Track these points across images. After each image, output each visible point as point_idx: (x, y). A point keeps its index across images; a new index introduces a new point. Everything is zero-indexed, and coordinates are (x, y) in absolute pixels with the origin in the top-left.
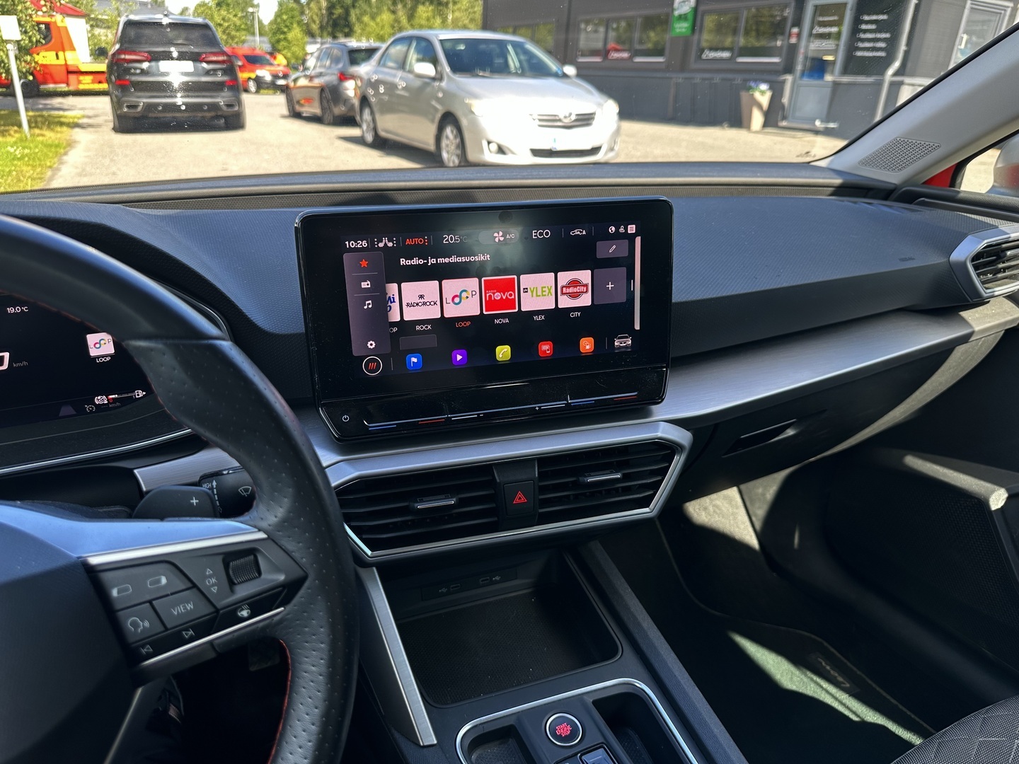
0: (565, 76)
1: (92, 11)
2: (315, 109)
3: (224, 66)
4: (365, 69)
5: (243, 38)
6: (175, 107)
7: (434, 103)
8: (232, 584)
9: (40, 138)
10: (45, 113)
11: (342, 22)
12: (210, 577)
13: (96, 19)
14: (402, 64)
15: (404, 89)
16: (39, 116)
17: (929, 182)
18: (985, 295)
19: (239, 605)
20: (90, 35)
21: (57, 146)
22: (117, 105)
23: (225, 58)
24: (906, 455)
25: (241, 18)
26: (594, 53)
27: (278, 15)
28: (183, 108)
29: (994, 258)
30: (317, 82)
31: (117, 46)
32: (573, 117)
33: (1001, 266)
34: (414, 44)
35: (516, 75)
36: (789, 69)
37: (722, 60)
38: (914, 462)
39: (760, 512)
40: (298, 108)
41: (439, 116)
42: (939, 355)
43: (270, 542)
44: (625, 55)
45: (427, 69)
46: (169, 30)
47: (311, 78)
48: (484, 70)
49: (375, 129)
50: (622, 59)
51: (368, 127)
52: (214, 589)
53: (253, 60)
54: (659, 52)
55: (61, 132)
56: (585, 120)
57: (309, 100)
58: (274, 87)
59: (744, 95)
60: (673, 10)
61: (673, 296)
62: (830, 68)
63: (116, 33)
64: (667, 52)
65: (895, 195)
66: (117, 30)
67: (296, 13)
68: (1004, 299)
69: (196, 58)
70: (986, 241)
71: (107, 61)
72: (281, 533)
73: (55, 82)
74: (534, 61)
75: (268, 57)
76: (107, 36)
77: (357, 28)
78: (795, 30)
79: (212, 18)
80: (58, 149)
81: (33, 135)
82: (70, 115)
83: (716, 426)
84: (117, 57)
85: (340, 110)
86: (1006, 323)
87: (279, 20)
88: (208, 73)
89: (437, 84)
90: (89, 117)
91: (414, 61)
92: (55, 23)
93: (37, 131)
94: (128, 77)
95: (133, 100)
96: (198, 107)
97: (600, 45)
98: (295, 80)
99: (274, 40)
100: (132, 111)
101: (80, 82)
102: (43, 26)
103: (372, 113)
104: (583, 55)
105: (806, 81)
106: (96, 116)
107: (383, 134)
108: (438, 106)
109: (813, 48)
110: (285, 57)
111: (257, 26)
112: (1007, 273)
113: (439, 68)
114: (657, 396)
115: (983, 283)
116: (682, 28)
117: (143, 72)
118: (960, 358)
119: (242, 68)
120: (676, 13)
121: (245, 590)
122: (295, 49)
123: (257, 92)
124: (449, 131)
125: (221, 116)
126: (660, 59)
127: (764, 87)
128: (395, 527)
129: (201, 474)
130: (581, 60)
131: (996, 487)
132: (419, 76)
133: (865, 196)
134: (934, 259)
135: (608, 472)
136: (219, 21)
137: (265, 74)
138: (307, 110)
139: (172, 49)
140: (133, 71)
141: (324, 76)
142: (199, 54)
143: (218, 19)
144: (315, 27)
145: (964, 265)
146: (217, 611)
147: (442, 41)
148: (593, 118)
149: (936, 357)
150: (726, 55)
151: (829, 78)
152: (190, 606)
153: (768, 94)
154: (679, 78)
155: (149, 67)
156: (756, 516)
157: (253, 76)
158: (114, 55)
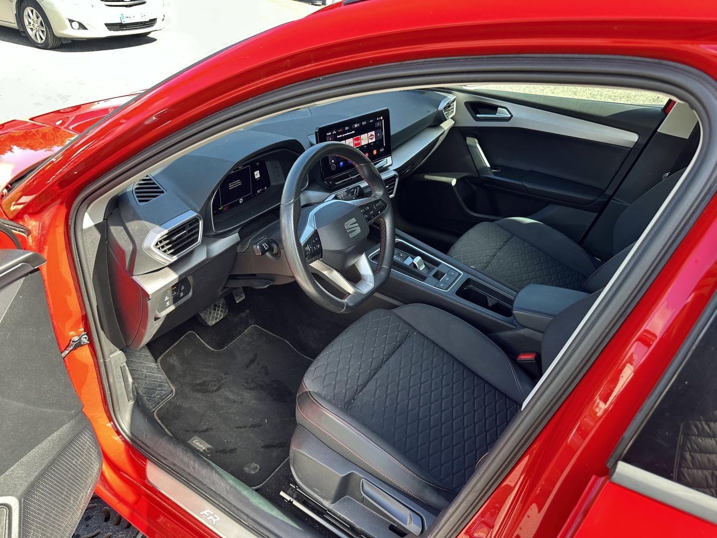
18: (446, 118)
24: (424, 175)
29: (448, 107)
38: (428, 177)
68: (450, 119)
70: (447, 102)
115: (446, 115)
131: (452, 178)
134: (434, 110)
145: (442, 110)
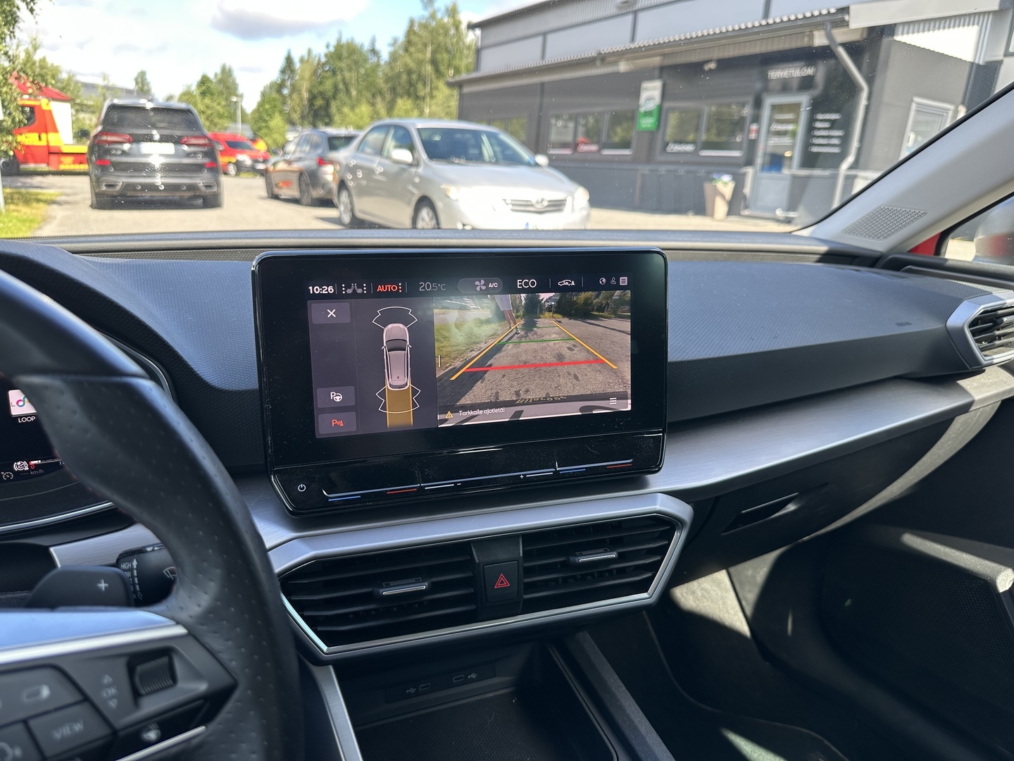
0: (537, 165)
1: (78, 97)
2: (294, 192)
3: (205, 149)
4: (343, 155)
5: (226, 125)
6: (153, 188)
7: (411, 188)
8: (137, 695)
9: (15, 214)
10: (23, 191)
11: (323, 113)
12: (109, 686)
13: (81, 105)
14: (380, 151)
15: (381, 174)
16: (17, 193)
17: (914, 250)
18: (985, 363)
19: (144, 724)
20: (74, 118)
21: (32, 221)
22: (96, 183)
23: (207, 141)
24: (904, 533)
25: (224, 106)
26: (564, 145)
27: (261, 105)
28: (162, 188)
29: (991, 324)
30: (296, 166)
31: (100, 128)
32: (545, 203)
33: (997, 333)
34: (392, 132)
35: (490, 162)
36: (749, 162)
37: (686, 153)
38: (913, 541)
39: (751, 596)
40: (276, 191)
41: (415, 200)
42: (938, 426)
43: (191, 640)
44: (594, 148)
45: (404, 155)
46: (152, 114)
47: (289, 162)
48: (459, 158)
49: (352, 210)
50: (591, 152)
51: (346, 207)
52: (113, 704)
53: (234, 145)
54: (625, 144)
55: (37, 209)
56: (557, 206)
57: (287, 183)
58: (253, 170)
59: (708, 187)
60: (638, 106)
61: (669, 355)
62: (786, 163)
63: (99, 117)
64: (634, 144)
65: (882, 263)
66: (100, 115)
67: (278, 104)
68: (999, 369)
69: (178, 141)
70: (982, 307)
71: (88, 142)
72: (204, 627)
73: (36, 162)
74: (508, 152)
75: (249, 143)
76: (91, 120)
77: (337, 118)
78: (754, 127)
79: (195, 105)
80: (32, 224)
81: (8, 211)
82: (48, 193)
83: (717, 499)
84: (99, 138)
85: (318, 193)
86: (1004, 393)
87: (261, 109)
88: (188, 155)
89: (413, 170)
90: (68, 195)
91: (391, 148)
92: (40, 106)
93: (12, 207)
94: (108, 158)
95: (111, 179)
96: (176, 188)
97: (569, 138)
98: (274, 164)
99: (255, 127)
100: (111, 190)
101: (60, 162)
102: (28, 109)
103: (350, 195)
104: (554, 147)
105: (766, 174)
106: (75, 194)
107: (360, 215)
108: (415, 191)
109: (771, 144)
110: (267, 144)
111: (239, 113)
112: (1003, 341)
113: (416, 155)
114: (653, 464)
115: (982, 350)
116: (647, 123)
117: (124, 153)
118: (959, 429)
119: (224, 153)
120: (642, 110)
121: (153, 704)
122: (275, 136)
123: (237, 174)
124: (425, 213)
125: (199, 197)
126: (627, 152)
127: (726, 178)
128: (357, 617)
129: (121, 551)
130: (552, 152)
131: (1002, 567)
132: (397, 162)
133: (851, 264)
134: (932, 325)
135: (601, 550)
136: (202, 109)
137: (245, 158)
138: (286, 193)
139: (155, 132)
140: (114, 152)
141: (303, 161)
142: (180, 137)
143: (201, 107)
144: (296, 116)
145: (961, 331)
146: (115, 732)
147: (419, 130)
148: (564, 204)
149: (937, 427)
150: (689, 148)
151: (786, 171)
152: (78, 727)
153: (731, 186)
154: (645, 169)
155: (130, 149)
156: (746, 600)
157: (234, 160)
158: (96, 136)
